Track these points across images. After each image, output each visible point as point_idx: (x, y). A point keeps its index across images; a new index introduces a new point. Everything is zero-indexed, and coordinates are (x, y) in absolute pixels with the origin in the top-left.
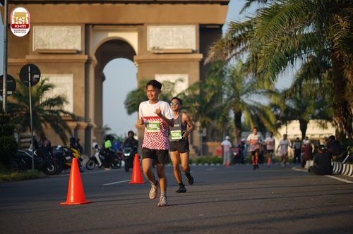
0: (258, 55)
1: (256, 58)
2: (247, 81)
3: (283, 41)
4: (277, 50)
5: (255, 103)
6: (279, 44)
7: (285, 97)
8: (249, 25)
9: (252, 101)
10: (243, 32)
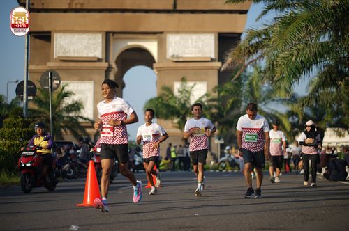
0: (275, 63)
1: (273, 65)
2: (264, 89)
3: (299, 49)
4: (294, 59)
5: (272, 110)
6: (295, 53)
7: (303, 105)
8: (266, 32)
9: (269, 109)
10: (260, 39)
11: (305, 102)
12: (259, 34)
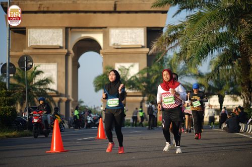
1: (186, 49)
3: (204, 38)
4: (200, 44)
7: (208, 79)
8: (181, 27)
10: (177, 32)
11: (210, 76)
12: (176, 28)
